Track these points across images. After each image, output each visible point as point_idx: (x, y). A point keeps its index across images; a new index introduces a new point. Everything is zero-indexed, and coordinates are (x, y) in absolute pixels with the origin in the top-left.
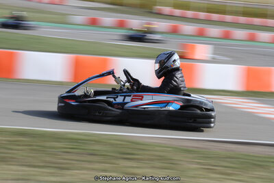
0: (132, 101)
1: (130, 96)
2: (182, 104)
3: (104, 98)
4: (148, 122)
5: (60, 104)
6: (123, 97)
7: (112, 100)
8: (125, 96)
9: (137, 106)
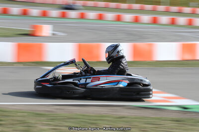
0: (92, 82)
1: (90, 78)
2: (129, 82)
3: (71, 80)
4: (105, 97)
5: (37, 87)
6: (85, 79)
7: (77, 82)
8: (86, 78)
9: (96, 85)
